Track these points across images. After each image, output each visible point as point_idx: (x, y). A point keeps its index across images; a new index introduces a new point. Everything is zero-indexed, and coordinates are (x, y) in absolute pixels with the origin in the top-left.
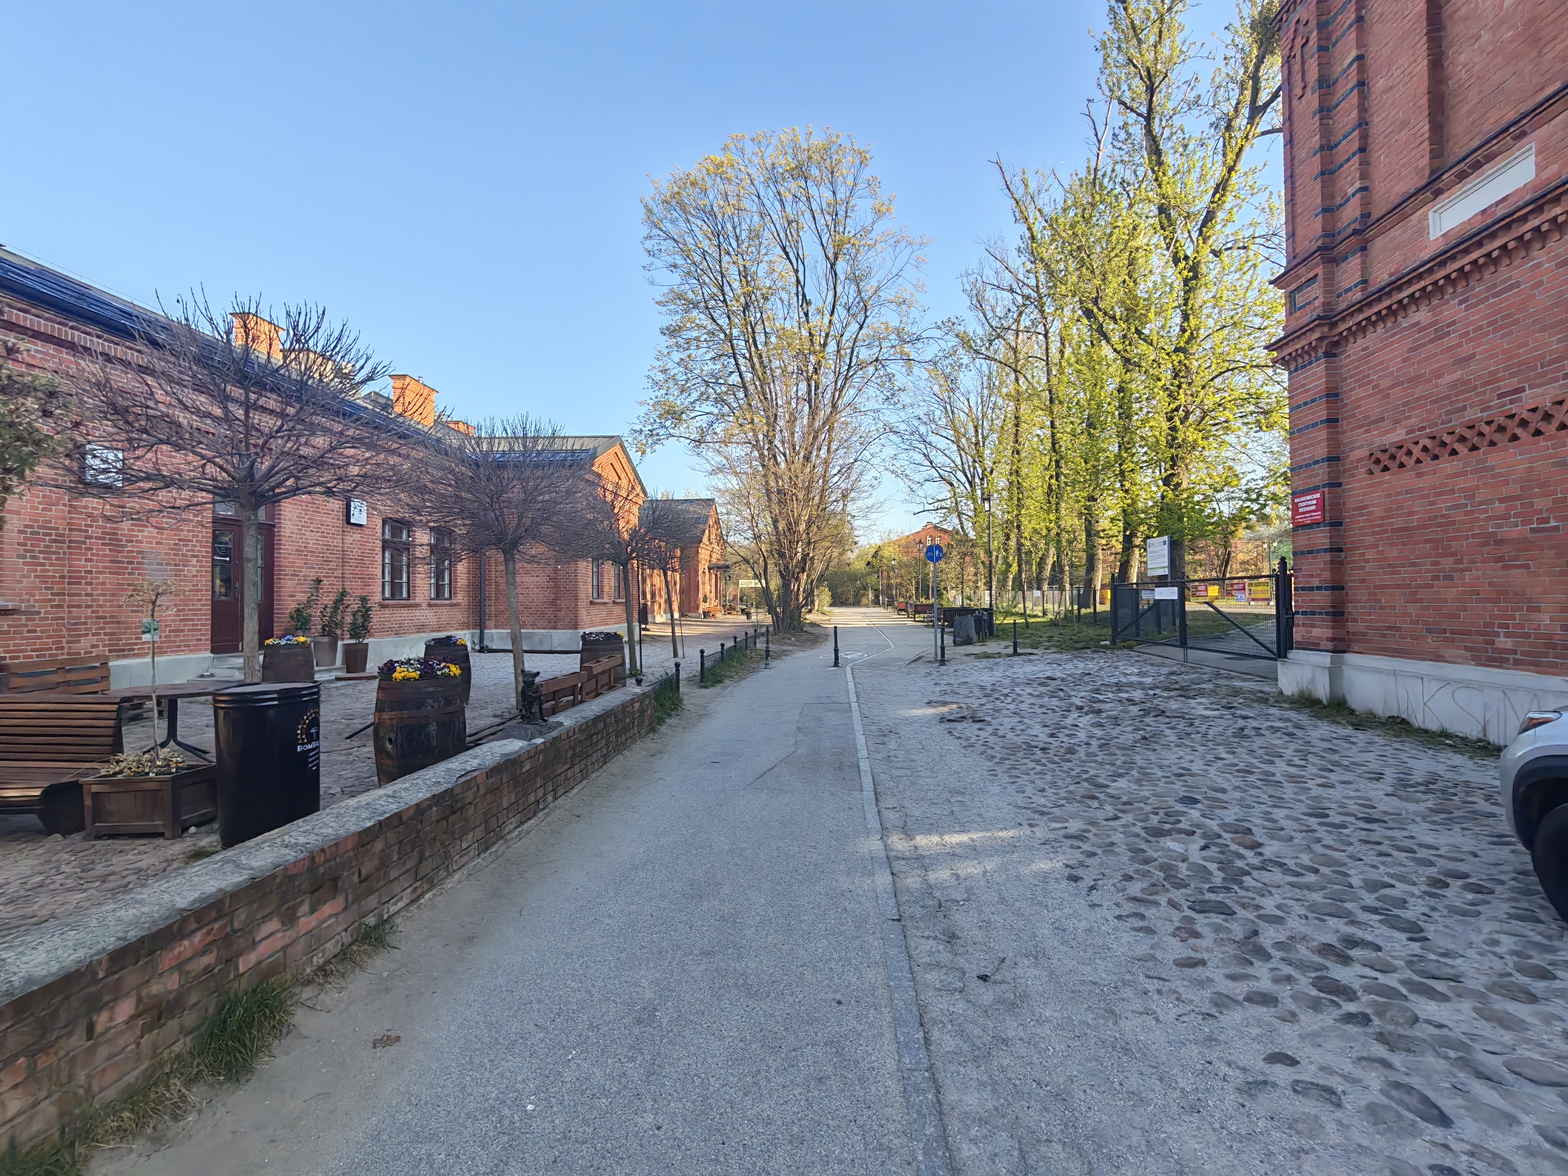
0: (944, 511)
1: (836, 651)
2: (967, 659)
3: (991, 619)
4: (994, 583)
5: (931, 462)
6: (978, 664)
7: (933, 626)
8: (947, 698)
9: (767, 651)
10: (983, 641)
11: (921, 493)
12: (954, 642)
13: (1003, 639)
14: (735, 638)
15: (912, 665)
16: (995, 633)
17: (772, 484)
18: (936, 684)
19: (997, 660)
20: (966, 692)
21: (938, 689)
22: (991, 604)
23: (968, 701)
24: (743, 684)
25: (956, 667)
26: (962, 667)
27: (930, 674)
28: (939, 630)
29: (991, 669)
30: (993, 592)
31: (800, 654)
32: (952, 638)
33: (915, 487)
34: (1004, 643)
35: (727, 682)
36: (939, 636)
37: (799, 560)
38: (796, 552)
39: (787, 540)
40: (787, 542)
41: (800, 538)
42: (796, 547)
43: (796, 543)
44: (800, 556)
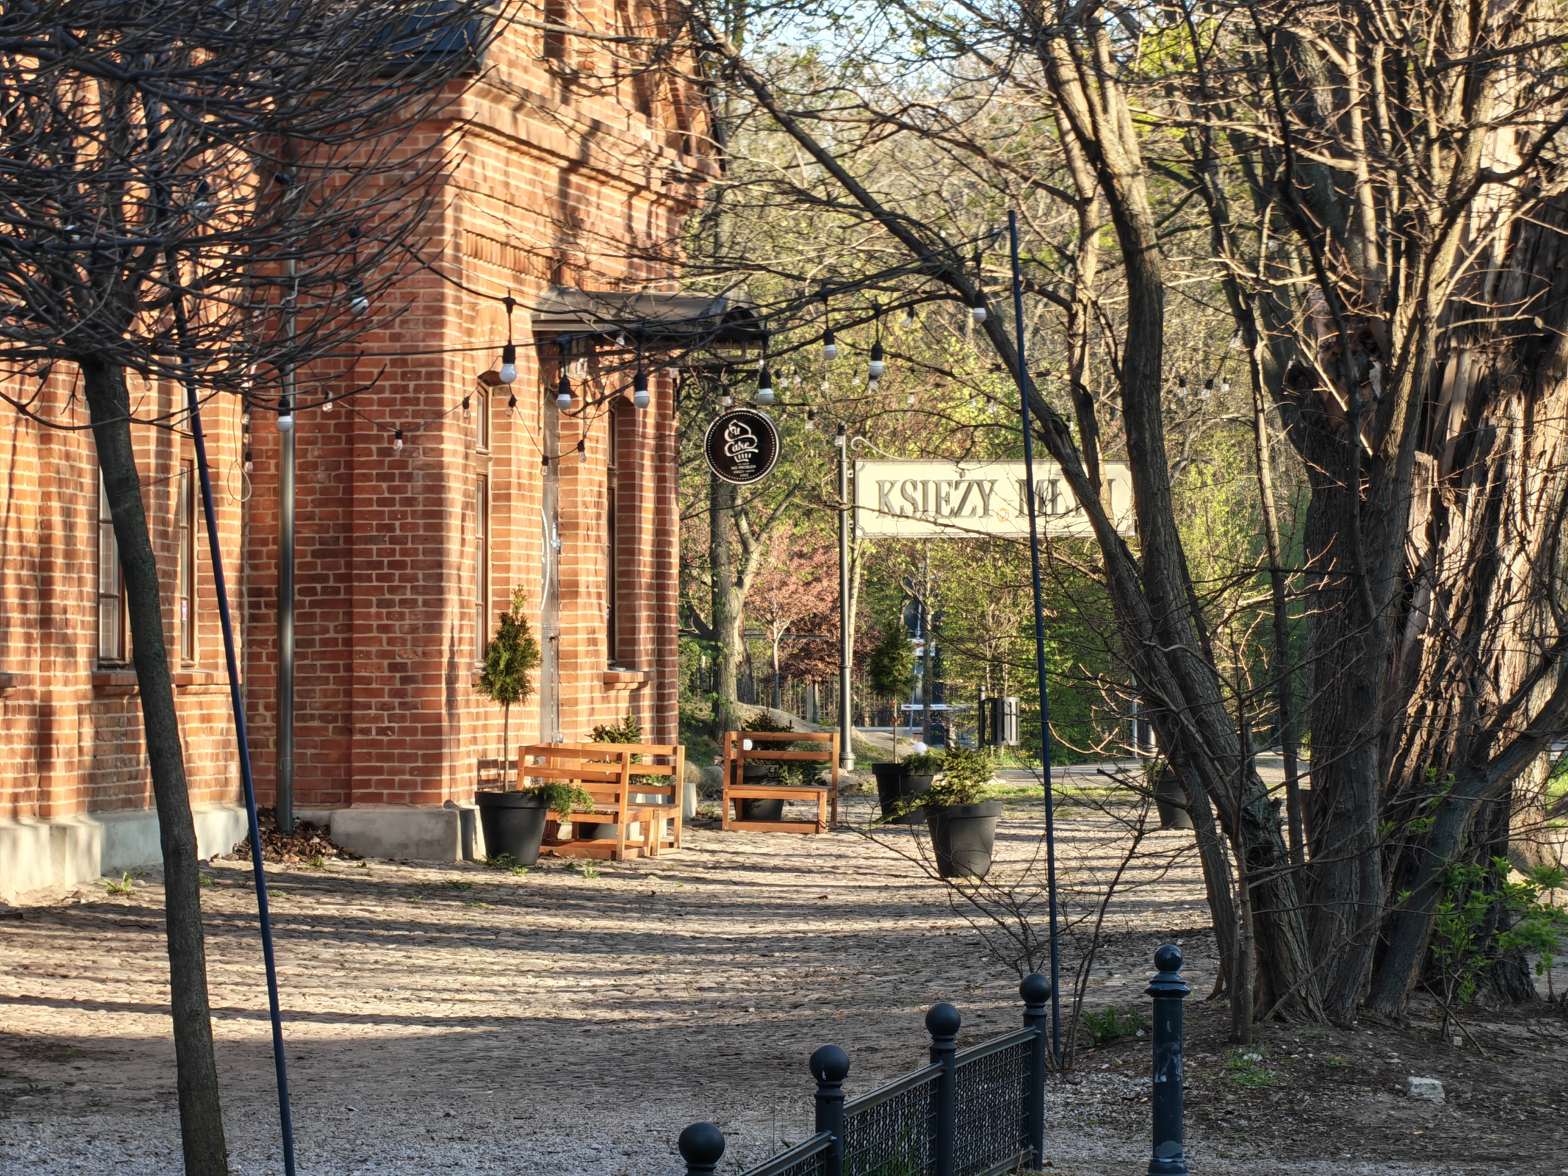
14: (828, 1072)
37: (1486, 256)
38: (1458, 168)
39: (1365, 52)
40: (1368, 74)
41: (1507, 31)
42: (1455, 115)
43: (1455, 82)
44: (1505, 216)
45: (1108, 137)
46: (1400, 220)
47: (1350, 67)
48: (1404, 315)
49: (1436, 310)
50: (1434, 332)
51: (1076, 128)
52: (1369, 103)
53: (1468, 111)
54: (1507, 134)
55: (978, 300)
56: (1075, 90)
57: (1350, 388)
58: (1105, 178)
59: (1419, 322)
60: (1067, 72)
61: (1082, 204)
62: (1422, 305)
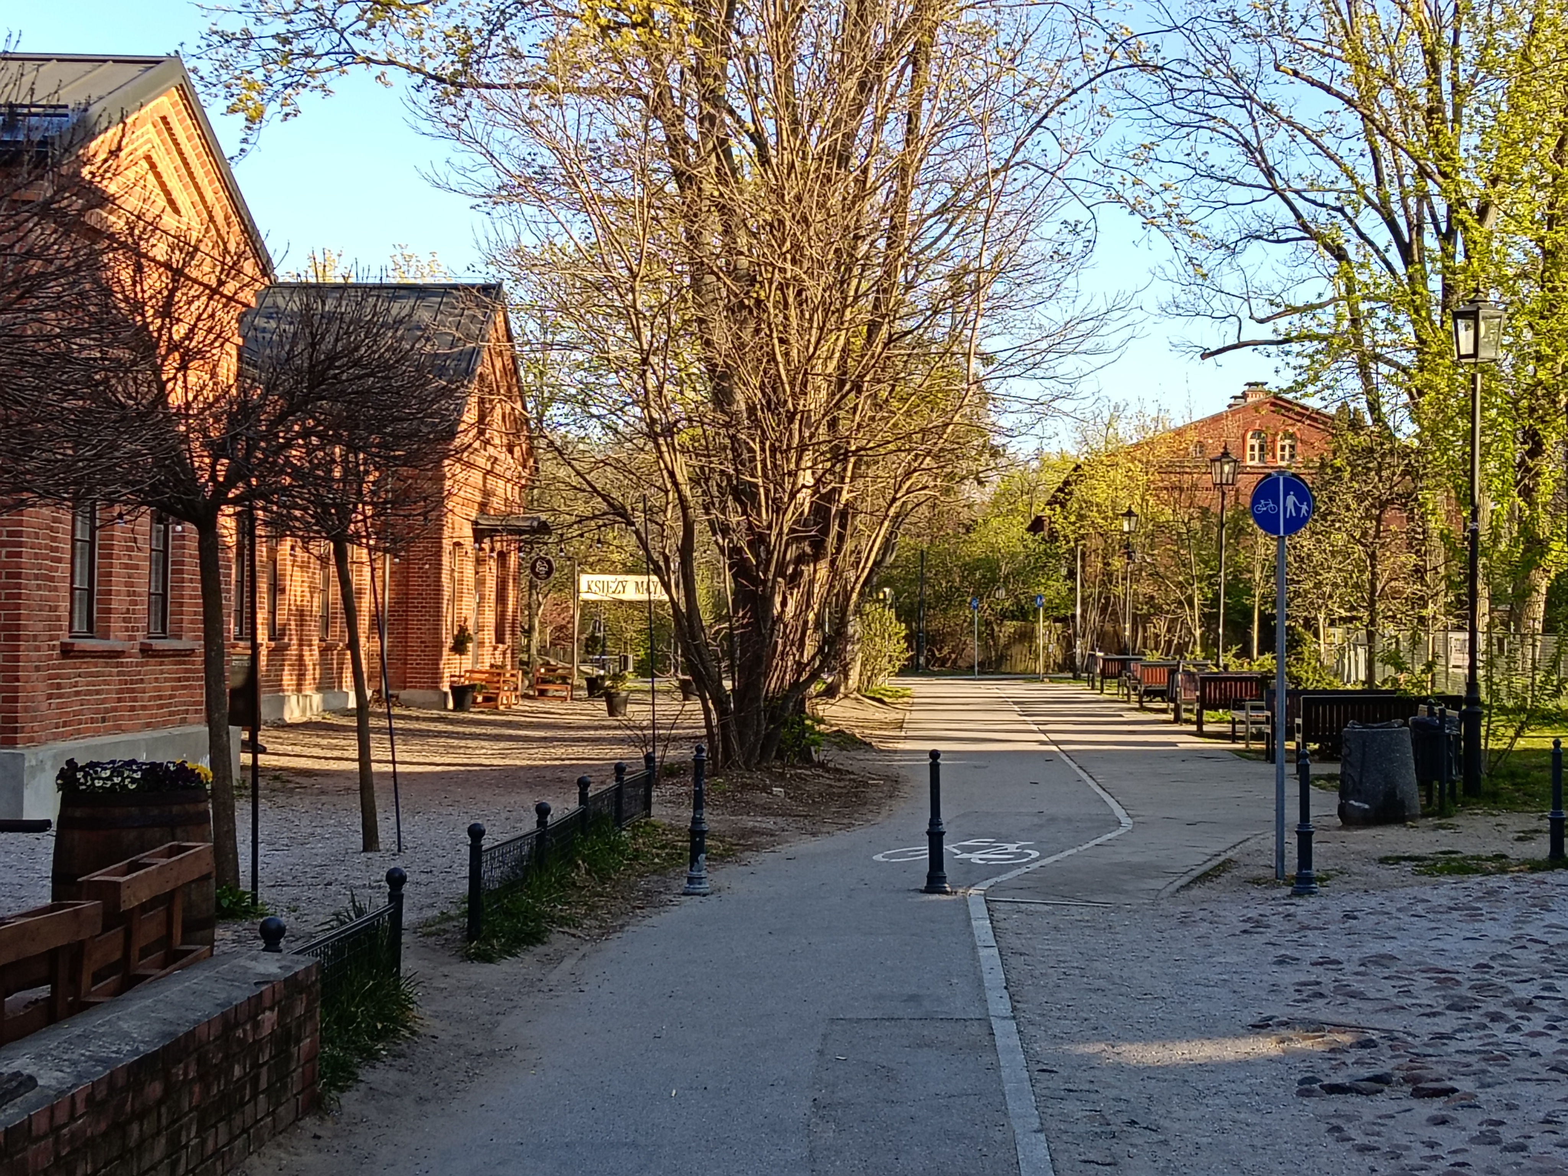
0: (1310, 347)
1: (936, 837)
2: (1386, 873)
3: (1473, 736)
4: (1483, 606)
5: (1269, 173)
6: (1427, 892)
7: (1269, 756)
8: (1322, 1011)
9: (697, 834)
10: (1442, 813)
11: (1231, 281)
12: (1343, 812)
13: (1512, 806)
14: (583, 784)
15: (1196, 892)
16: (1485, 783)
17: (713, 241)
18: (1282, 961)
19: (1493, 882)
20: (1389, 990)
21: (1288, 977)
22: (1472, 683)
23: (1395, 1023)
24: (613, 946)
25: (1351, 902)
26: (1372, 902)
27: (1258, 924)
28: (1291, 769)
29: (1474, 915)
30: (1481, 639)
31: (806, 845)
32: (1334, 798)
33: (1211, 259)
34: (1517, 822)
35: (558, 940)
36: (1293, 789)
37: (802, 513)
38: (794, 484)
39: (762, 443)
40: (763, 450)
41: (810, 438)
42: (793, 466)
43: (793, 455)
44: (808, 500)
45: (677, 471)
46: (774, 500)
47: (757, 448)
48: (775, 532)
49: (786, 530)
50: (785, 538)
51: (666, 467)
52: (764, 462)
53: (797, 464)
54: (809, 472)
55: (633, 524)
56: (666, 455)
57: (757, 556)
58: (675, 484)
59: (780, 533)
60: (664, 449)
61: (667, 492)
62: (781, 529)
